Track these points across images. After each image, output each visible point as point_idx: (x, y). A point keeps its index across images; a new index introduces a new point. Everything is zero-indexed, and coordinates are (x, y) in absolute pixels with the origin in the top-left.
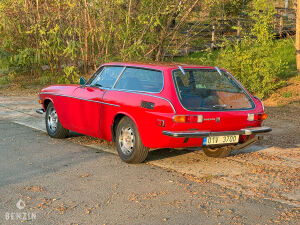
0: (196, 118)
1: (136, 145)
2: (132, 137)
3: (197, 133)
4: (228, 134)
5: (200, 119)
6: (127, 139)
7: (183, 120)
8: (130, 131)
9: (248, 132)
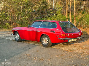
0: (67, 34)
1: (49, 42)
2: (47, 40)
3: (67, 38)
4: (74, 39)
5: (68, 35)
6: (45, 41)
7: (64, 35)
8: (46, 39)
9: (79, 38)
